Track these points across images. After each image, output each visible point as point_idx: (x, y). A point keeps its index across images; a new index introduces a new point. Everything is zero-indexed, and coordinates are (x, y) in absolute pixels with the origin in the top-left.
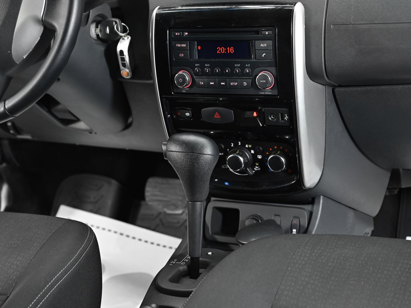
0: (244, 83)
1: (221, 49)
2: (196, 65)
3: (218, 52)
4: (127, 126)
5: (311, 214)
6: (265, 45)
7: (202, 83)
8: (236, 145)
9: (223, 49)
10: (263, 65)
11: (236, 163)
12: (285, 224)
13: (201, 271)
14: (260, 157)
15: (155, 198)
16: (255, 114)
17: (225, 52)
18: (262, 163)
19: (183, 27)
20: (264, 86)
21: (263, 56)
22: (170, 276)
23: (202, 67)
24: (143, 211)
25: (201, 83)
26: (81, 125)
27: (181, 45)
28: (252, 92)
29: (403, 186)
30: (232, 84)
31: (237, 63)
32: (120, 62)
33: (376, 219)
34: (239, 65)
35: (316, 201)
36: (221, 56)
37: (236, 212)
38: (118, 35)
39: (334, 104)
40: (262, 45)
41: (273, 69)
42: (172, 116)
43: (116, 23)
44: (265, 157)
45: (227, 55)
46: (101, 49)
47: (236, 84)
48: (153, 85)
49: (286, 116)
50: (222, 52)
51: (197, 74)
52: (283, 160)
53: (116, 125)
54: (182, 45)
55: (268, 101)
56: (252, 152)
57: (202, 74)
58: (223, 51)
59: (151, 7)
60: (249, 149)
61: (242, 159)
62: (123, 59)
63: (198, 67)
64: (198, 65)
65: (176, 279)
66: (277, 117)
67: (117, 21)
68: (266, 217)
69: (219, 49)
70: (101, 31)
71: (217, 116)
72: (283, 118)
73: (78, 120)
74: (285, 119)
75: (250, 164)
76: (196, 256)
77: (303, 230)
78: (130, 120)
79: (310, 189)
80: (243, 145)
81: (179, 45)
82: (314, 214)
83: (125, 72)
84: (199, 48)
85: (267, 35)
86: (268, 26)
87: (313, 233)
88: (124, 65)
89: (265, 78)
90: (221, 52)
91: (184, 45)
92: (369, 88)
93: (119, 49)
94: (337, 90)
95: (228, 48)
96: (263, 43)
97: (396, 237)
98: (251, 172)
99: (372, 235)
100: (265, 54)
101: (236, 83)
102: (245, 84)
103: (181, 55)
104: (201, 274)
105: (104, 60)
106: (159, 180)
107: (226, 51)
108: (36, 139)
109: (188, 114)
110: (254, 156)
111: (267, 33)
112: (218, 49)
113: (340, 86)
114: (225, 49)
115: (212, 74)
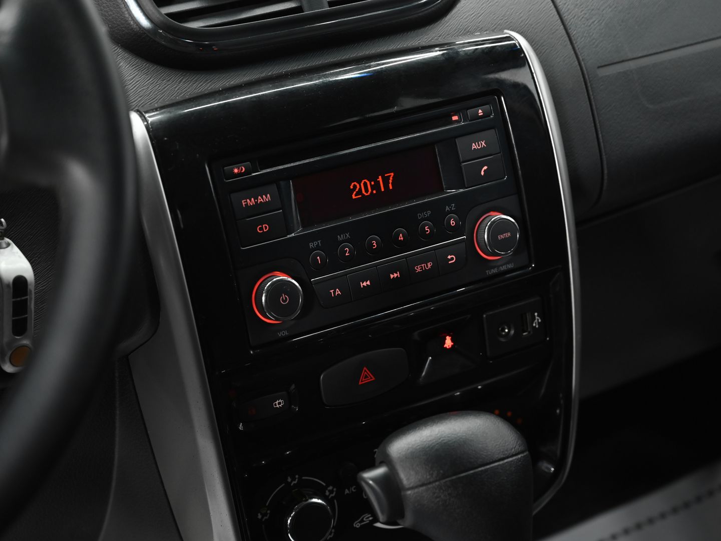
0: (449, 257)
1: (362, 184)
2: (311, 245)
3: (354, 197)
6: (482, 144)
7: (338, 292)
9: (365, 184)
17: (374, 192)
21: (482, 173)
25: (334, 292)
27: (256, 198)
30: (419, 270)
32: (8, 320)
34: (429, 212)
36: (366, 203)
40: (474, 146)
45: (381, 198)
47: (429, 266)
49: (537, 318)
50: (365, 194)
54: (260, 200)
58: (367, 191)
63: (318, 248)
64: (315, 243)
69: (355, 186)
71: (366, 377)
74: (534, 325)
81: (251, 202)
83: (21, 349)
85: (481, 117)
90: (363, 195)
91: (267, 198)
95: (380, 177)
96: (477, 141)
100: (485, 168)
101: (429, 264)
102: (452, 259)
103: (261, 229)
109: (279, 404)
111: (480, 111)
112: (352, 187)
114: (373, 183)
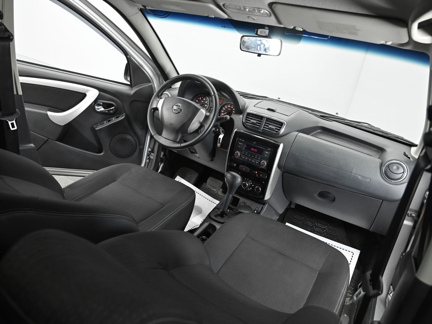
4: (212, 160)
5: (262, 208)
6: (267, 153)
7: (243, 157)
8: (247, 179)
10: (265, 159)
11: (245, 185)
12: (253, 208)
13: (224, 216)
14: (253, 186)
15: (210, 184)
16: (256, 172)
18: (253, 188)
19: (242, 138)
20: (263, 165)
22: (214, 215)
23: (245, 153)
24: (203, 186)
26: (197, 155)
28: (258, 165)
29: (291, 207)
30: (252, 161)
31: (257, 155)
32: (218, 141)
33: (280, 215)
35: (265, 205)
36: (252, 151)
37: (239, 199)
38: (220, 132)
39: (282, 177)
41: (267, 161)
42: (229, 164)
43: (221, 129)
44: (255, 186)
45: (254, 152)
46: (213, 135)
48: (227, 152)
51: (242, 154)
52: (260, 189)
53: (208, 159)
55: (262, 170)
56: (251, 183)
57: (244, 155)
59: (234, 128)
60: (250, 182)
61: (247, 185)
62: (220, 141)
64: (244, 151)
65: (216, 216)
66: (263, 175)
67: (222, 128)
68: (248, 204)
70: (215, 129)
71: (244, 169)
72: (265, 176)
73: (197, 153)
75: (249, 187)
76: (225, 211)
77: (258, 212)
78: (213, 159)
79: (265, 200)
80: (249, 180)
82: (263, 208)
83: (219, 145)
84: (246, 146)
86: (270, 147)
87: (261, 215)
88: (219, 143)
89: (264, 163)
91: (241, 144)
92: (294, 176)
93: (219, 137)
94: (284, 173)
97: (282, 223)
98: (249, 189)
99: (277, 220)
100: (266, 156)
101: (254, 161)
102: (257, 162)
103: (239, 146)
104: (224, 217)
105: (213, 138)
106: (213, 179)
107: (254, 150)
108: (178, 153)
109: (235, 165)
110: (251, 185)
111: (269, 149)
112: (252, 149)
113: (285, 172)
115: (247, 156)
